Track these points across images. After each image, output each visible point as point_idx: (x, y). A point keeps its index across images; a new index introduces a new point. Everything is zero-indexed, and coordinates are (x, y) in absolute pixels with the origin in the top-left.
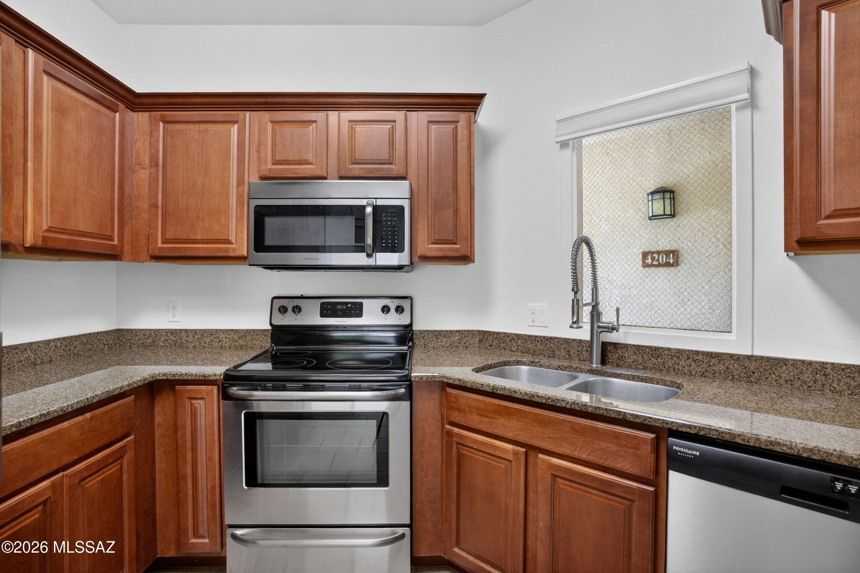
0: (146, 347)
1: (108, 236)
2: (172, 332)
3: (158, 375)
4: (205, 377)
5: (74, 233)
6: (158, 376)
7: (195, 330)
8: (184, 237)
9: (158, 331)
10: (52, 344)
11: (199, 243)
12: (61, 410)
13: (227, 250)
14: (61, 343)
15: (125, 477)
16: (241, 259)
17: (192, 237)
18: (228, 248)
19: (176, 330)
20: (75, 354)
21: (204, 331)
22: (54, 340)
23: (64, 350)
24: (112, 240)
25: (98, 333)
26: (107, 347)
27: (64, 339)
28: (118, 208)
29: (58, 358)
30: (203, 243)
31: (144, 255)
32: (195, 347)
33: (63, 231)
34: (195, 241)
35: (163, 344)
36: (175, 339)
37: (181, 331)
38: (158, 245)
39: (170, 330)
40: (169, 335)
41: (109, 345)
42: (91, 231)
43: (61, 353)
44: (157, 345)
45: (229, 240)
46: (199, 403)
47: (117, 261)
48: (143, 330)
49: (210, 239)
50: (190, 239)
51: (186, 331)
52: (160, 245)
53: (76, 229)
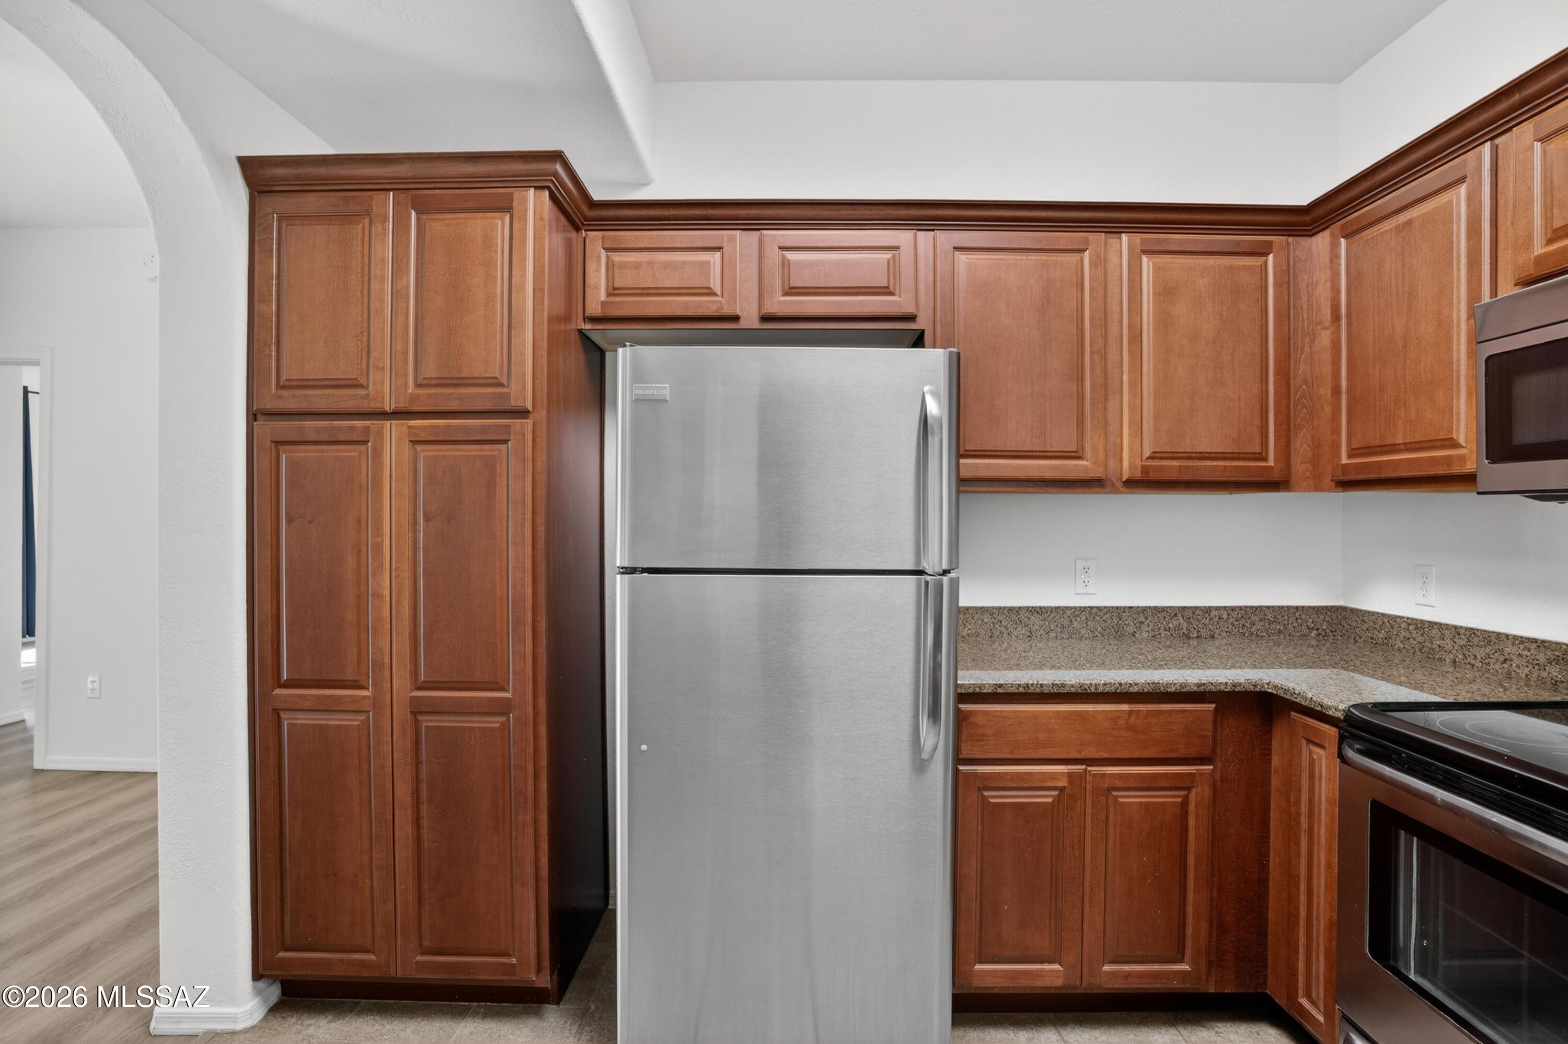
0: (1374, 644)
1: (1255, 453)
2: (1416, 625)
3: (1268, 684)
4: (1322, 706)
5: (1190, 456)
6: (1266, 686)
7: (1456, 627)
8: (1377, 443)
9: (1395, 618)
10: (1214, 613)
11: (1400, 451)
12: (1081, 687)
13: (1448, 460)
14: (1229, 615)
15: (1192, 821)
16: (1467, 480)
17: (1389, 441)
18: (1450, 457)
19: (1422, 622)
20: (1252, 634)
21: (1472, 632)
22: (1217, 608)
23: (1233, 625)
24: (1265, 459)
25: (1297, 608)
26: (1314, 633)
27: (1233, 609)
28: (1275, 406)
29: (1224, 634)
30: (1408, 450)
31: (1327, 481)
32: (1455, 662)
33: (1174, 456)
34: (1392, 448)
35: (1402, 646)
36: (1421, 639)
37: (1432, 624)
38: (1341, 461)
39: (1413, 619)
40: (1411, 628)
41: (1320, 631)
42: (1220, 451)
43: (1228, 628)
44: (1392, 646)
45: (1453, 438)
46: (1318, 754)
47: (1279, 491)
48: (1373, 613)
49: (1417, 442)
50: (1387, 445)
51: (1440, 626)
52: (1344, 460)
53: (1194, 451)
